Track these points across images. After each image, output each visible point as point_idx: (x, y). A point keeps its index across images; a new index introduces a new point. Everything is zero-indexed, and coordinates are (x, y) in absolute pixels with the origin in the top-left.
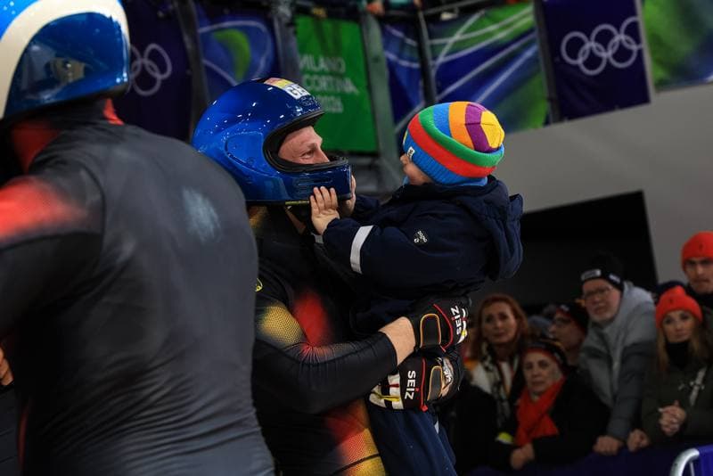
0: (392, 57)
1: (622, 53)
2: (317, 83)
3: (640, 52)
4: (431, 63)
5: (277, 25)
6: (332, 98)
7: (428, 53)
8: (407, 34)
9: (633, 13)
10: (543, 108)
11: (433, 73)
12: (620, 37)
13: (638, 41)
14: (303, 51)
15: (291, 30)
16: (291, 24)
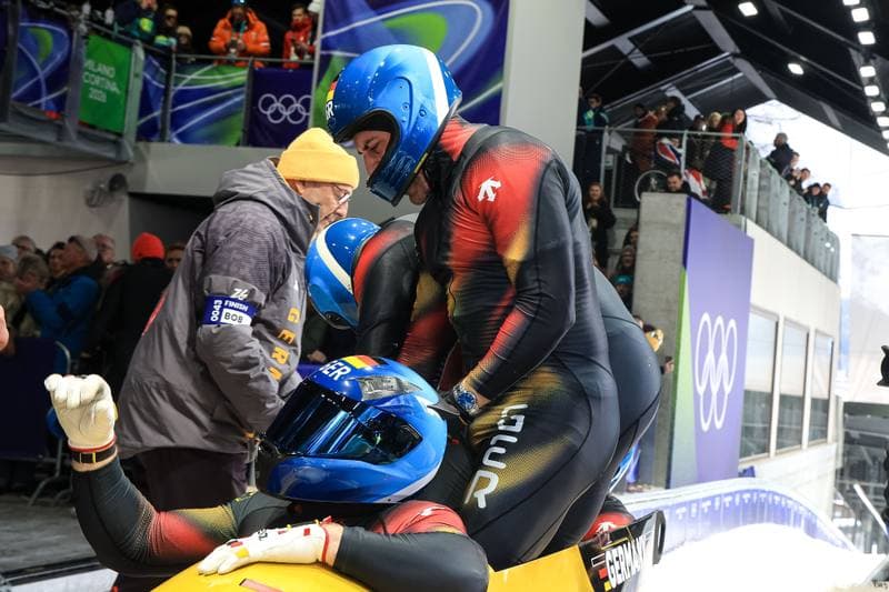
0: (148, 77)
1: (296, 115)
2: (93, 80)
3: (307, 118)
4: (172, 87)
5: (75, 35)
6: (101, 92)
7: (172, 82)
8: (162, 65)
9: (309, 93)
10: (238, 134)
11: (172, 94)
12: (297, 105)
13: (308, 111)
14: (89, 56)
15: (85, 41)
16: (86, 37)
